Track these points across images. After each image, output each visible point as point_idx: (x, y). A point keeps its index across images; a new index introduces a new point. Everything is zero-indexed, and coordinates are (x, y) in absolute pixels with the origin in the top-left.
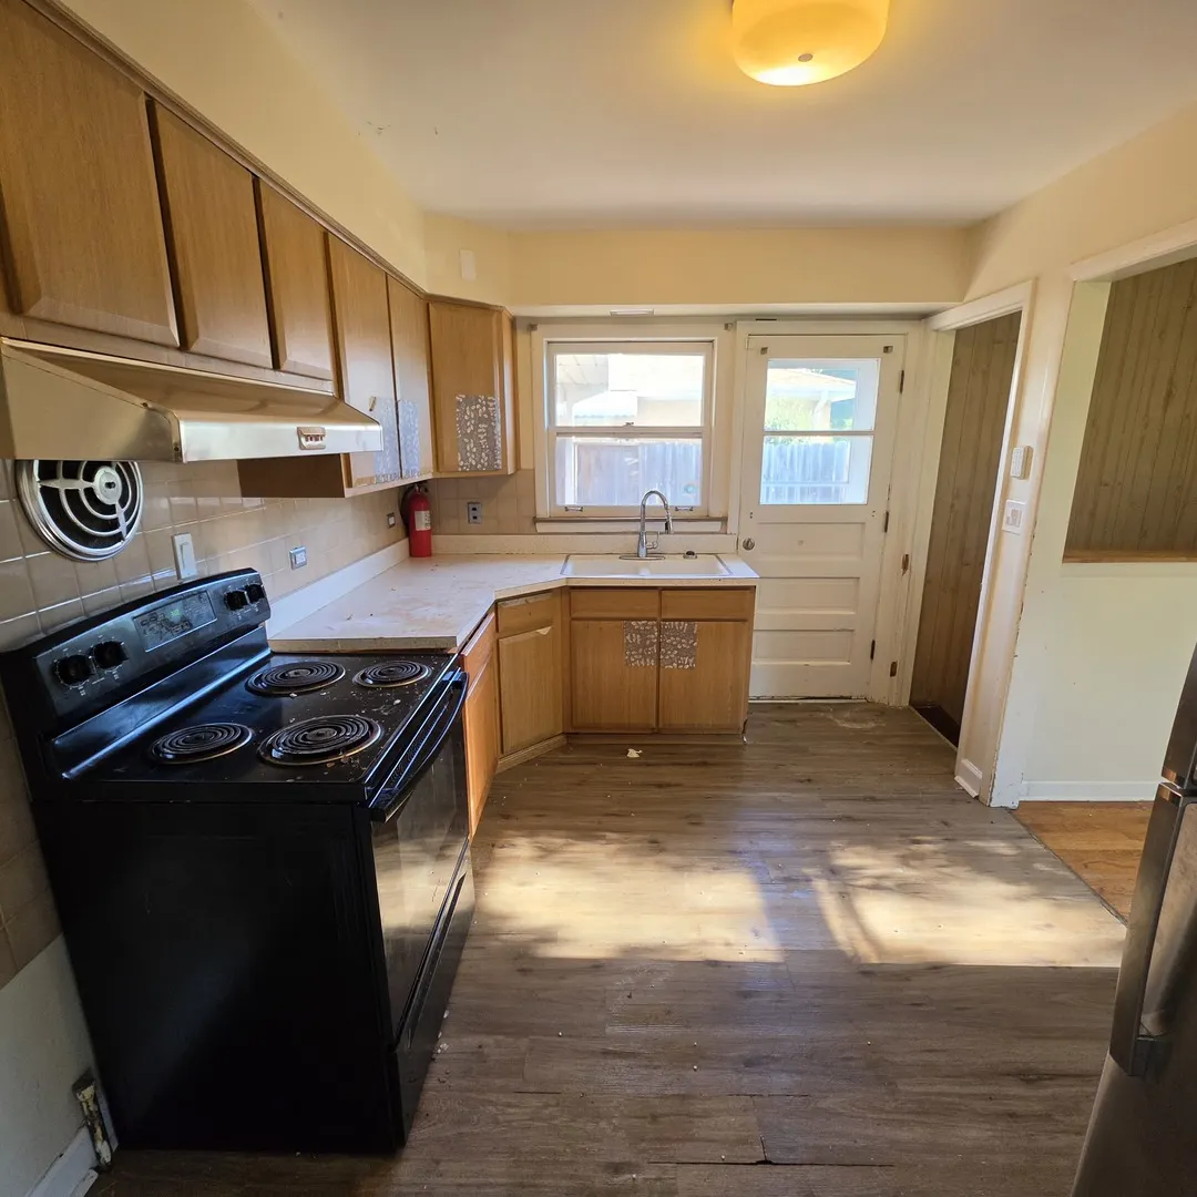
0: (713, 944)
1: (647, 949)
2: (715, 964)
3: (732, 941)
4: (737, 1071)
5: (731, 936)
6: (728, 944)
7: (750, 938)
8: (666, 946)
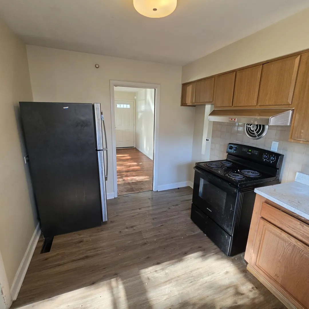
0: (161, 270)
1: (177, 262)
2: (158, 264)
3: (155, 273)
4: (147, 242)
5: (156, 275)
6: (156, 271)
7: (150, 276)
8: (173, 265)
